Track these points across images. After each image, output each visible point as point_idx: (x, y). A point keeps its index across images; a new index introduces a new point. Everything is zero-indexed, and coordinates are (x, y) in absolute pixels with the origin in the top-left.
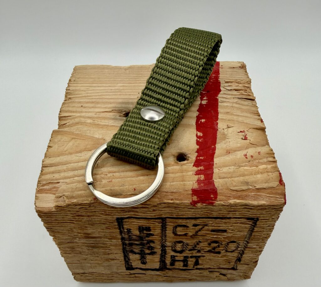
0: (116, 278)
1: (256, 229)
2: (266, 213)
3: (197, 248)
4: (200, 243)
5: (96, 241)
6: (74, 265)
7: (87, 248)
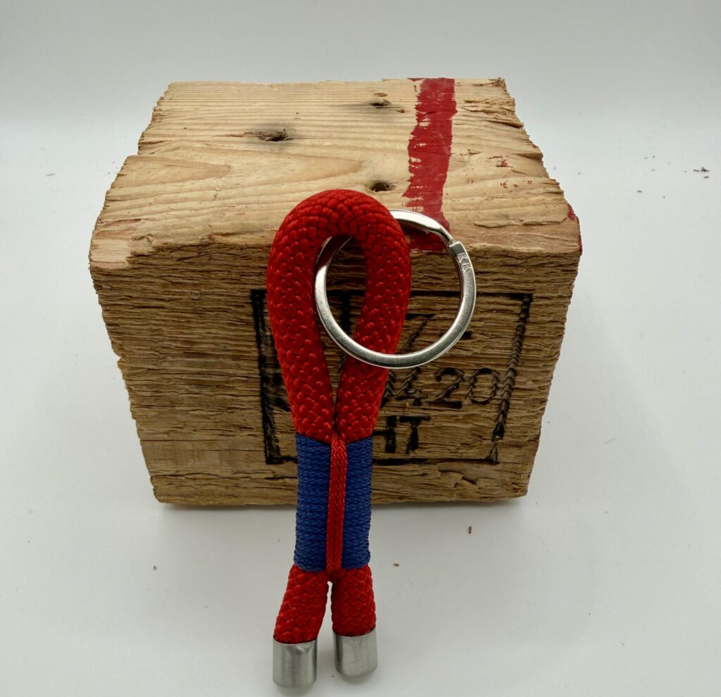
0: (242, 490)
1: (530, 330)
2: (545, 279)
3: (412, 391)
4: (420, 376)
5: (206, 365)
6: (156, 444)
7: (187, 387)
